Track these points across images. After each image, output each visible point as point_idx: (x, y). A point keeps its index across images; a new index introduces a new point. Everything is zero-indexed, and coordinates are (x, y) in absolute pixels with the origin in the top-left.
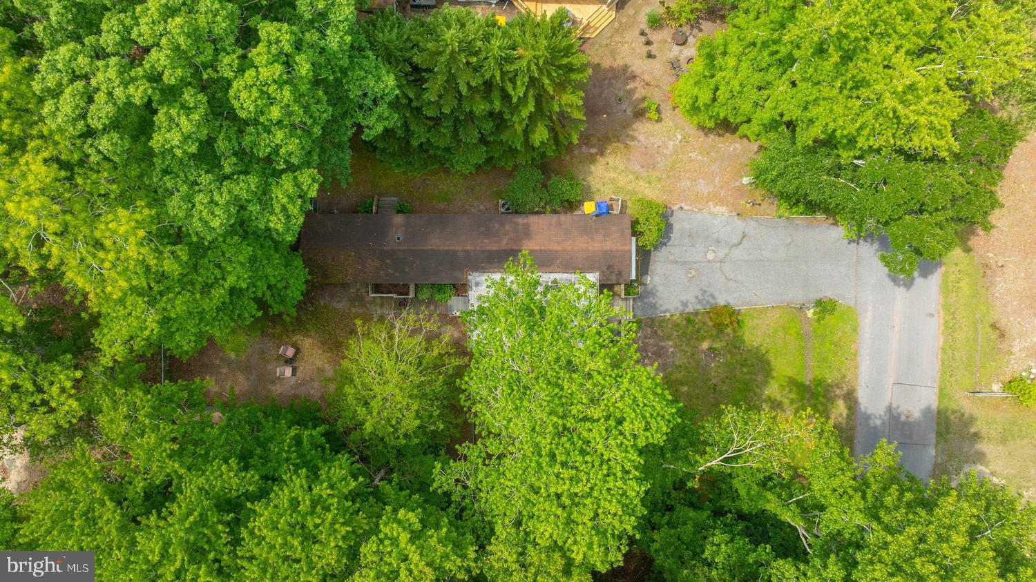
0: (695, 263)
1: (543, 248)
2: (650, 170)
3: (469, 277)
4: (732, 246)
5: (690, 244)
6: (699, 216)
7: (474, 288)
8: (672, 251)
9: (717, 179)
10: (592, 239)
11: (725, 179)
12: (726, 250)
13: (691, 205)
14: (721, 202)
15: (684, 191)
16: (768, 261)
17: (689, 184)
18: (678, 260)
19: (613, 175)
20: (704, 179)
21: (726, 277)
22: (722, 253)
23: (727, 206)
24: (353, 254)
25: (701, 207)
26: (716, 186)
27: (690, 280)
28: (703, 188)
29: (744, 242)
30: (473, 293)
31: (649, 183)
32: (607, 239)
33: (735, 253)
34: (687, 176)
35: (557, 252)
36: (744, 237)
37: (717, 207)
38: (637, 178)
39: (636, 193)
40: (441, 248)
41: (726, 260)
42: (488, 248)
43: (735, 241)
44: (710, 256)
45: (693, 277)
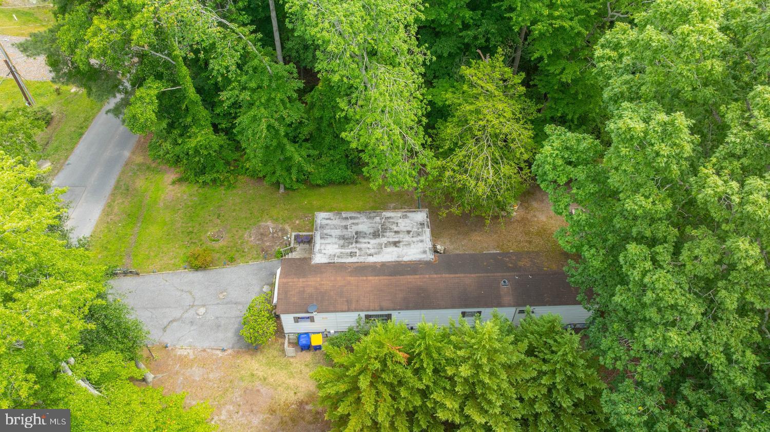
0: (218, 304)
1: (365, 278)
2: (250, 387)
3: (433, 257)
4: (178, 320)
5: (220, 319)
6: (206, 345)
7: (427, 249)
8: (238, 312)
9: (179, 382)
10: (316, 289)
11: (171, 381)
12: (186, 315)
13: (213, 355)
14: (181, 359)
15: (216, 368)
16: (147, 309)
17: (211, 376)
18: (234, 306)
19: (291, 382)
20: (194, 381)
21: (191, 294)
22: (191, 312)
23: (175, 356)
24: (545, 269)
25: (202, 353)
26: (183, 374)
27: (225, 291)
28: (197, 373)
29: (166, 324)
30: (428, 246)
31: (253, 375)
32: (302, 289)
33: (177, 314)
34: (211, 384)
35: (351, 276)
36: (165, 327)
37: (185, 353)
38: (265, 379)
39: (268, 364)
40: (463, 275)
41: (188, 307)
42: (417, 276)
43: (175, 324)
44: (202, 311)
45: (222, 293)
